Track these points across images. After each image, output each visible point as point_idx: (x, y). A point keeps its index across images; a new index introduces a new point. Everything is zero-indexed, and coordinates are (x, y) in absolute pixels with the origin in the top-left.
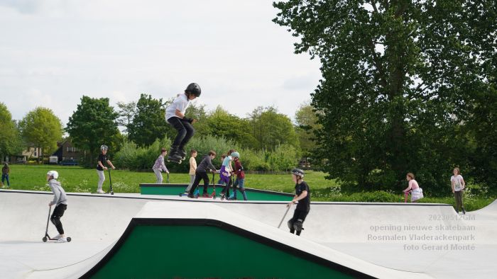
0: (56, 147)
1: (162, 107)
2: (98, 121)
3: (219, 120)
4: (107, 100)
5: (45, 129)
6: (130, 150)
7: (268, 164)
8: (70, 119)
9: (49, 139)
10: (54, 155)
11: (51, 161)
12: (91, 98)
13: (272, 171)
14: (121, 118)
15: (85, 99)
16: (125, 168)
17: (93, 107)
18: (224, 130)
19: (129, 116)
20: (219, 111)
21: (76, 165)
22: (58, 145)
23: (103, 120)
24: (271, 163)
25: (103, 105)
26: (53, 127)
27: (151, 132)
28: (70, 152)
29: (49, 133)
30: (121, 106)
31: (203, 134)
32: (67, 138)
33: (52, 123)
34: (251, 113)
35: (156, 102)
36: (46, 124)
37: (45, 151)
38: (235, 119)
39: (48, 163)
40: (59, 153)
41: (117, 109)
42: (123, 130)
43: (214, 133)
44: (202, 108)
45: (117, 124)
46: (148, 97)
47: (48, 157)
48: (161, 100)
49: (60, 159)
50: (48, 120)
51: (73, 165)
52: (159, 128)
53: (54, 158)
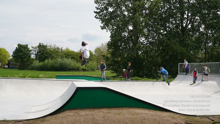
0: (7, 62)
1: (47, 48)
2: (24, 53)
3: (68, 52)
4: (27, 45)
5: (3, 56)
6: (37, 63)
7: (86, 68)
8: (13, 52)
9: (5, 59)
10: (6, 65)
11: (5, 67)
12: (21, 44)
13: (88, 71)
14: (32, 52)
15: (19, 45)
16: (35, 69)
17: (22, 48)
18: (70, 56)
19: (35, 51)
20: (67, 49)
21: (15, 69)
22: (8, 61)
23: (26, 52)
24: (88, 68)
25: (26, 47)
26: (6, 55)
27: (44, 57)
28: (12, 64)
29: (5, 57)
30: (32, 47)
31: (62, 57)
32: (11, 59)
33: (6, 53)
34: (79, 50)
35: (45, 46)
36: (4, 54)
37: (3, 64)
38: (73, 52)
39: (4, 68)
40: (8, 64)
41: (31, 49)
42: (33, 56)
43: (66, 57)
44: (62, 49)
45: (31, 54)
46: (42, 44)
47: (4, 66)
48: (47, 45)
49: (9, 67)
50: (4, 52)
51: (14, 69)
52: (47, 55)
53: (6, 66)
